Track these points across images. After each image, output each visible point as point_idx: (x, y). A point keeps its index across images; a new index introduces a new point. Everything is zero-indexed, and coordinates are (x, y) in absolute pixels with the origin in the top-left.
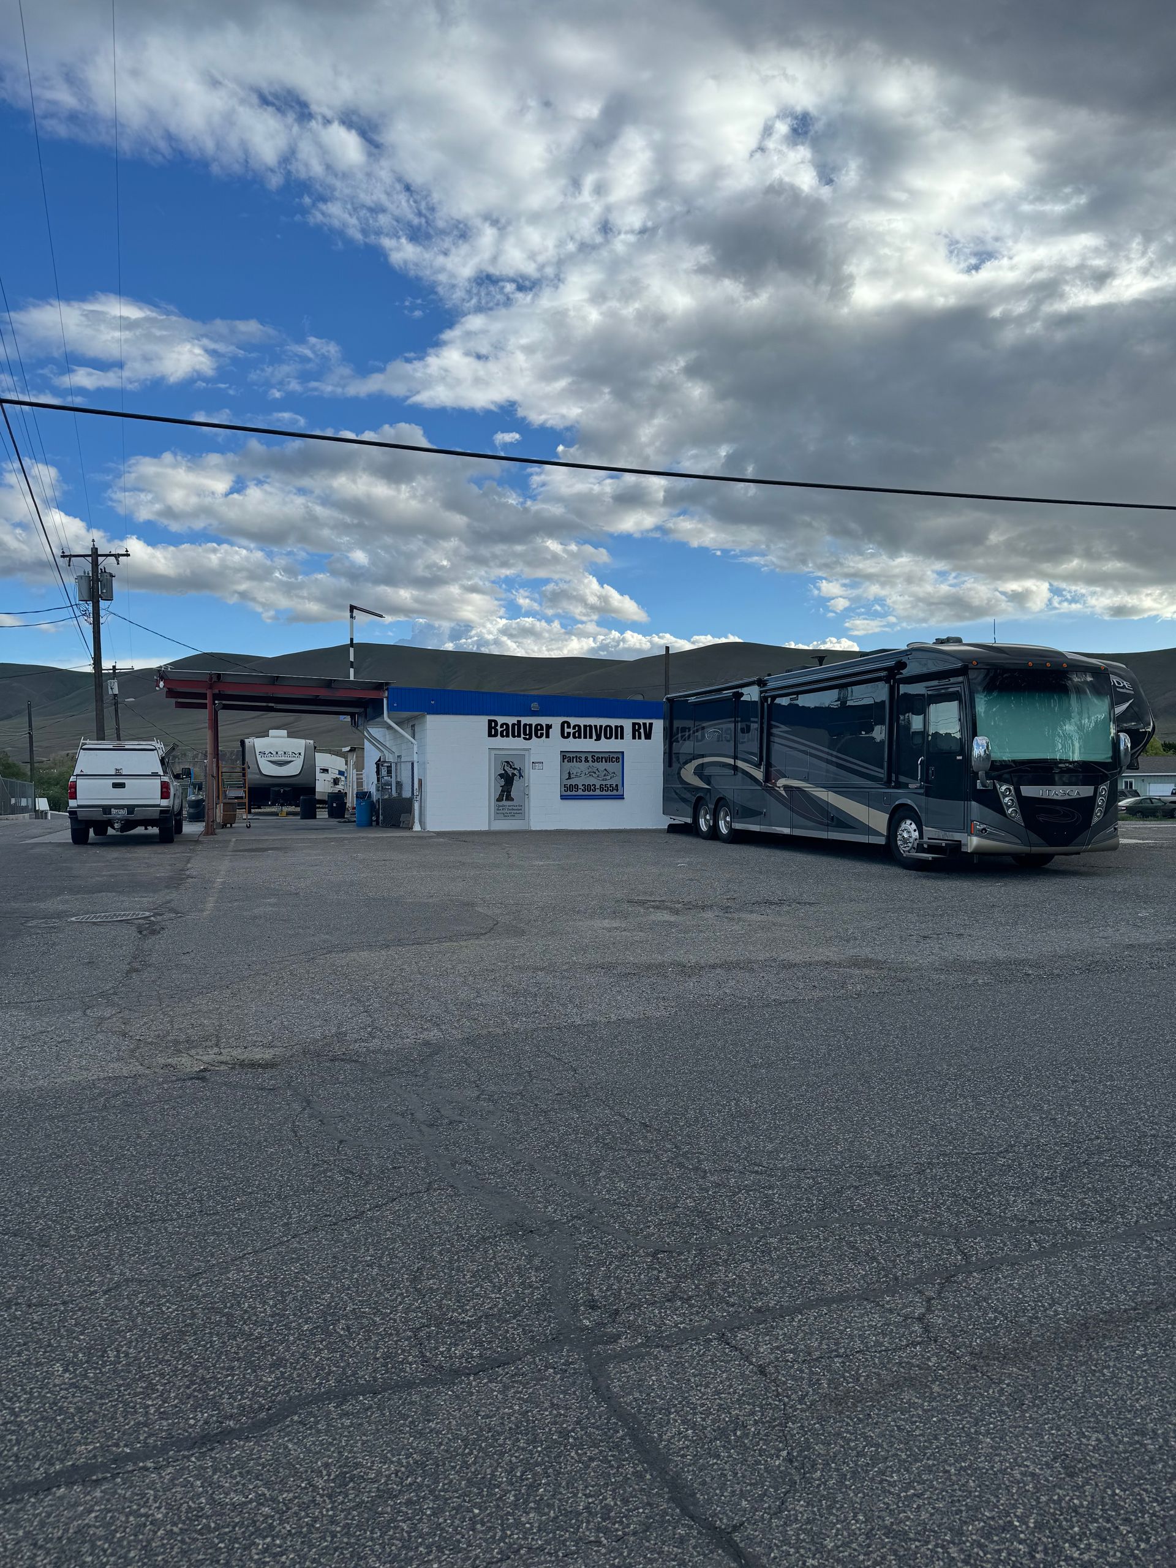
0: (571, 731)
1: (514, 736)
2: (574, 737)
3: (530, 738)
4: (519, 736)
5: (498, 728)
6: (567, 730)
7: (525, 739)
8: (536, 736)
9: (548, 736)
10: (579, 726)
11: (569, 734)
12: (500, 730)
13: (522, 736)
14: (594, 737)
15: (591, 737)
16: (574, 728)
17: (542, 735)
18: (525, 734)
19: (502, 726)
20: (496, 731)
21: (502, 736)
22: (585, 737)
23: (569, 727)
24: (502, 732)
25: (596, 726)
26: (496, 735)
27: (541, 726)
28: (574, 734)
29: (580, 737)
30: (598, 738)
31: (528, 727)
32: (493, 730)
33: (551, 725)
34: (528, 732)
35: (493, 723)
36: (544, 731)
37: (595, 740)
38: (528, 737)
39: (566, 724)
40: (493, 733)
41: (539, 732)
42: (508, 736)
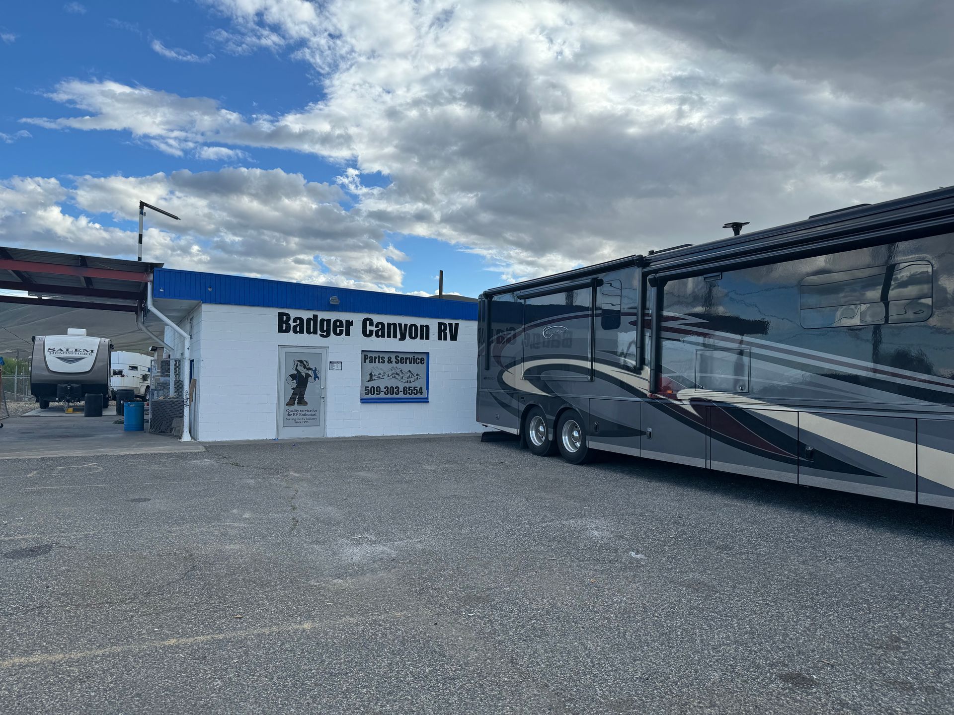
0: (374, 329)
1: (309, 332)
2: (377, 336)
3: (328, 335)
4: (315, 332)
5: (291, 322)
6: (369, 328)
7: (322, 336)
8: (335, 333)
9: (348, 334)
10: (383, 324)
11: (371, 332)
12: (292, 324)
13: (319, 332)
14: (399, 336)
15: (395, 336)
16: (377, 326)
17: (341, 332)
18: (322, 330)
19: (295, 320)
20: (288, 326)
21: (295, 331)
22: (389, 336)
23: (371, 324)
24: (295, 327)
25: (400, 325)
26: (287, 331)
27: (341, 322)
28: (377, 332)
29: (383, 336)
30: (403, 338)
31: (325, 322)
32: (284, 325)
33: (352, 321)
34: (325, 329)
35: (285, 317)
36: (344, 329)
37: (400, 340)
38: (325, 334)
39: (368, 322)
40: (284, 328)
41: (338, 329)
42: (302, 332)
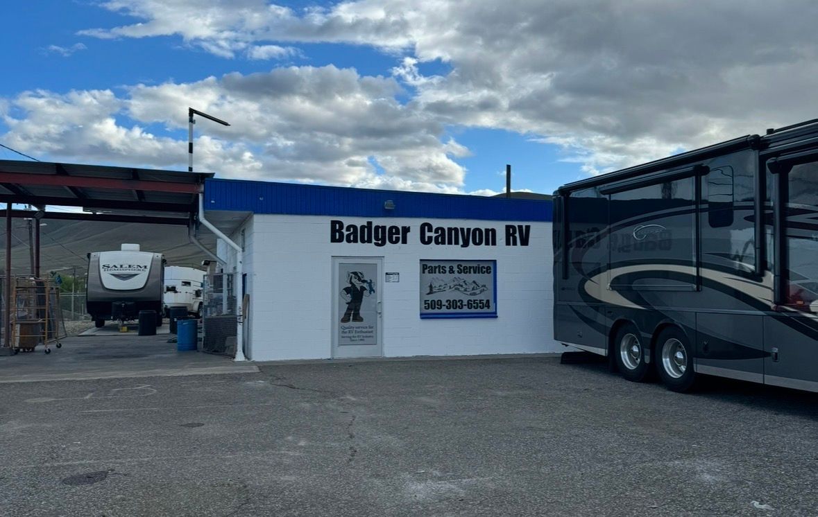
0: (433, 235)
1: (363, 241)
2: (437, 243)
3: (383, 243)
4: (369, 241)
5: (344, 231)
6: (428, 234)
7: (377, 244)
8: (391, 241)
9: (404, 241)
10: (443, 229)
11: (430, 238)
12: (346, 233)
13: (374, 241)
14: (461, 242)
15: (457, 243)
16: (436, 231)
17: (397, 240)
18: (377, 238)
19: (348, 229)
20: (342, 235)
21: (349, 241)
22: (450, 243)
23: (430, 230)
24: (348, 236)
25: (462, 230)
26: (340, 240)
27: (397, 229)
28: (437, 238)
29: (443, 243)
30: (466, 244)
31: (380, 230)
32: (337, 234)
33: (409, 227)
34: (380, 237)
35: (337, 225)
36: (400, 236)
37: (462, 246)
38: (380, 242)
39: (426, 227)
40: (337, 238)
41: (394, 236)
42: (355, 241)
